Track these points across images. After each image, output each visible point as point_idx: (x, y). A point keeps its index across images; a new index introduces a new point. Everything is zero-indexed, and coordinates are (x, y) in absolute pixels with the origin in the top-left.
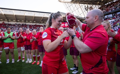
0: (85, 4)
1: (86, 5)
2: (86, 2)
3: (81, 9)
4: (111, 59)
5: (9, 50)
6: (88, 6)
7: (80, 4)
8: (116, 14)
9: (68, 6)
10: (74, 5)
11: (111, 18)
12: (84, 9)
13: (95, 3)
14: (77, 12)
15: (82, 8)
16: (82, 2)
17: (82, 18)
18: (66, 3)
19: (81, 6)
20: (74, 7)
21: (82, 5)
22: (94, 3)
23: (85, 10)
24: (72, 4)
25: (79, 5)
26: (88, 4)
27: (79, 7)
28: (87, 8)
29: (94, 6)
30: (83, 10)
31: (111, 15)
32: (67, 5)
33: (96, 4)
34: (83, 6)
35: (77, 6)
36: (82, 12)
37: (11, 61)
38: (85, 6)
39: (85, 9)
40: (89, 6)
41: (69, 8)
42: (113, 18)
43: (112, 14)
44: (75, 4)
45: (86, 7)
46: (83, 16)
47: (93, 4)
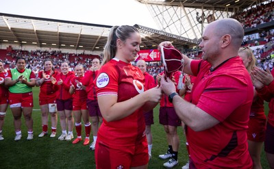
0: (196, 7)
1: (200, 11)
2: (201, 5)
3: (187, 21)
4: (254, 136)
5: (21, 110)
6: (203, 14)
7: (186, 8)
8: (268, 33)
9: (158, 13)
10: (171, 10)
11: (256, 42)
12: (196, 20)
13: (221, 6)
14: (179, 26)
15: (191, 18)
16: (190, 4)
17: (189, 39)
18: (154, 6)
19: (188, 12)
20: (171, 15)
21: (191, 9)
22: (218, 6)
23: (197, 22)
24: (167, 7)
25: (182, 10)
26: (205, 8)
27: (183, 14)
28: (201, 17)
29: (218, 13)
30: (192, 21)
31: (257, 36)
32: (156, 9)
33: (222, 9)
34: (193, 13)
35: (178, 13)
36: (190, 27)
37: (24, 135)
38: (197, 13)
39: (198, 19)
40: (207, 13)
41: (160, 16)
42: (261, 42)
43: (260, 33)
44: (175, 8)
45: (200, 15)
46: (192, 37)
47: (216, 9)
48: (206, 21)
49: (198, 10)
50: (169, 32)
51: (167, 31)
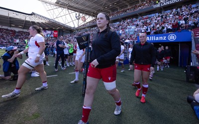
0: (75, 11)
1: (78, 13)
6: (79, 15)
7: (69, 10)
9: (50, 9)
10: (60, 9)
14: (64, 19)
16: (71, 8)
17: (70, 27)
18: (48, 4)
20: (60, 12)
23: (76, 19)
27: (68, 13)
29: (88, 16)
32: (49, 6)
33: (89, 15)
36: (71, 21)
38: (76, 14)
39: (76, 17)
40: (81, 14)
41: (52, 11)
44: (62, 8)
45: (77, 15)
47: (87, 14)
48: (81, 19)
49: (76, 12)
50: (58, 21)
51: (56, 20)
